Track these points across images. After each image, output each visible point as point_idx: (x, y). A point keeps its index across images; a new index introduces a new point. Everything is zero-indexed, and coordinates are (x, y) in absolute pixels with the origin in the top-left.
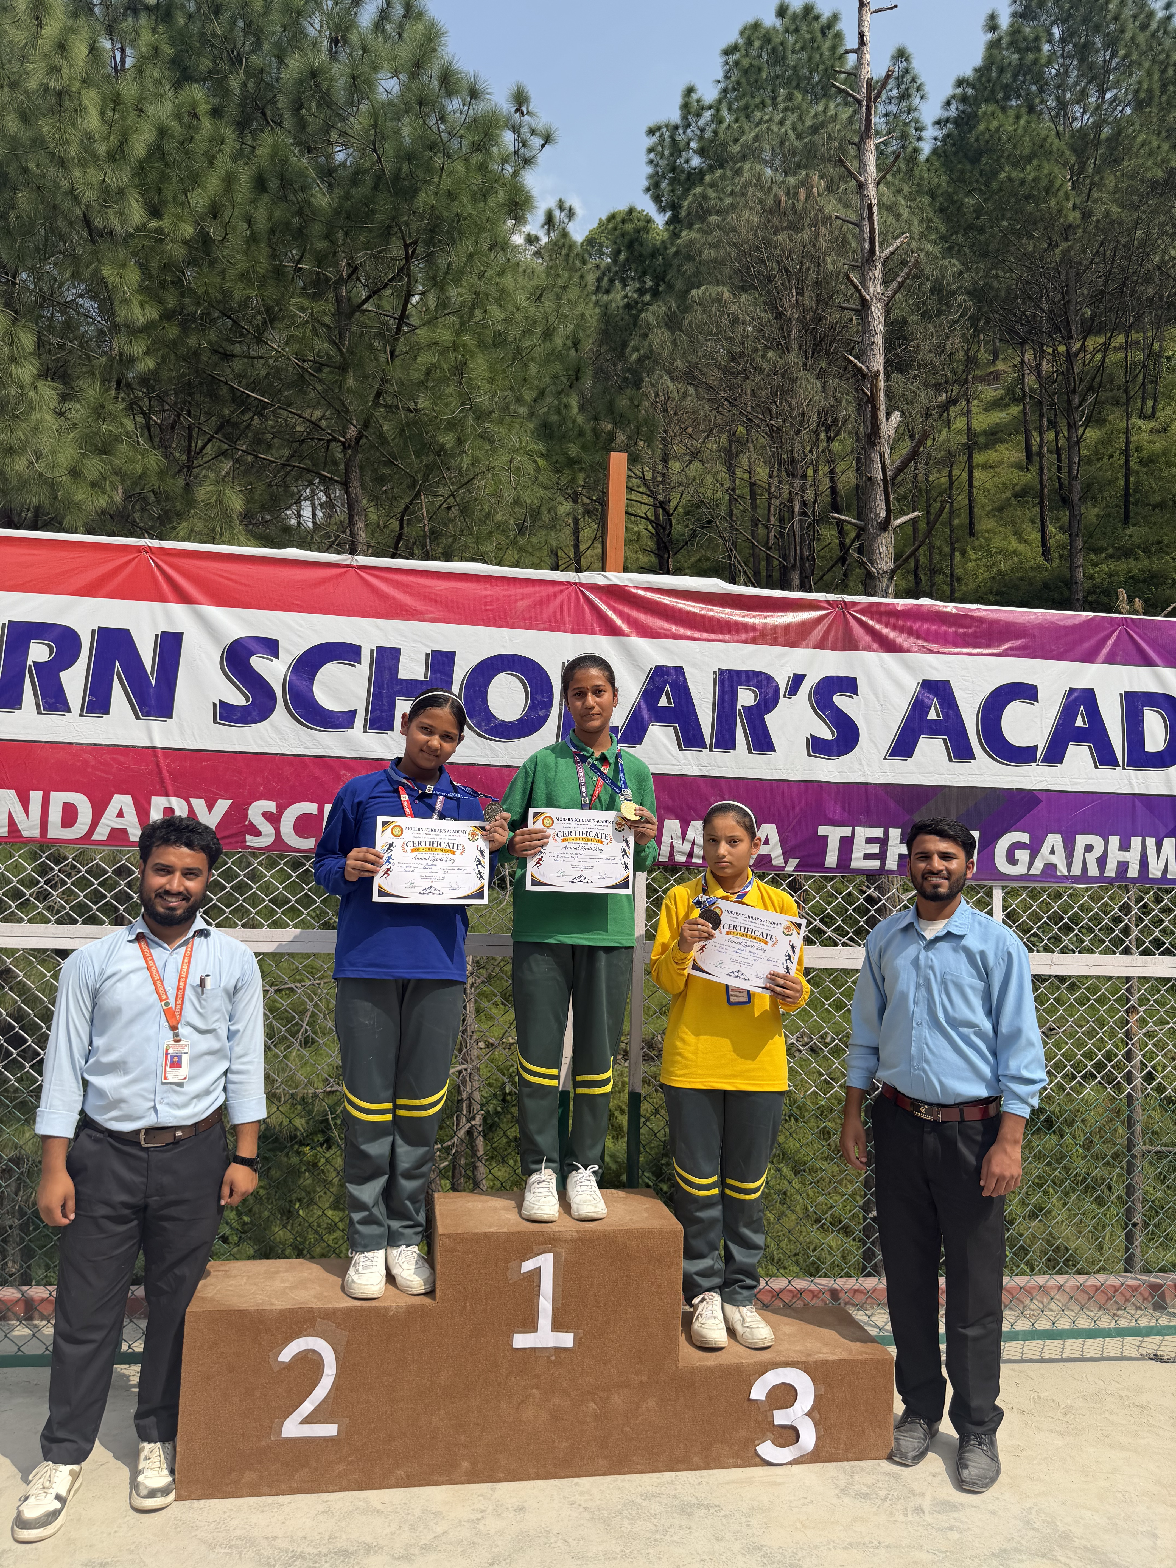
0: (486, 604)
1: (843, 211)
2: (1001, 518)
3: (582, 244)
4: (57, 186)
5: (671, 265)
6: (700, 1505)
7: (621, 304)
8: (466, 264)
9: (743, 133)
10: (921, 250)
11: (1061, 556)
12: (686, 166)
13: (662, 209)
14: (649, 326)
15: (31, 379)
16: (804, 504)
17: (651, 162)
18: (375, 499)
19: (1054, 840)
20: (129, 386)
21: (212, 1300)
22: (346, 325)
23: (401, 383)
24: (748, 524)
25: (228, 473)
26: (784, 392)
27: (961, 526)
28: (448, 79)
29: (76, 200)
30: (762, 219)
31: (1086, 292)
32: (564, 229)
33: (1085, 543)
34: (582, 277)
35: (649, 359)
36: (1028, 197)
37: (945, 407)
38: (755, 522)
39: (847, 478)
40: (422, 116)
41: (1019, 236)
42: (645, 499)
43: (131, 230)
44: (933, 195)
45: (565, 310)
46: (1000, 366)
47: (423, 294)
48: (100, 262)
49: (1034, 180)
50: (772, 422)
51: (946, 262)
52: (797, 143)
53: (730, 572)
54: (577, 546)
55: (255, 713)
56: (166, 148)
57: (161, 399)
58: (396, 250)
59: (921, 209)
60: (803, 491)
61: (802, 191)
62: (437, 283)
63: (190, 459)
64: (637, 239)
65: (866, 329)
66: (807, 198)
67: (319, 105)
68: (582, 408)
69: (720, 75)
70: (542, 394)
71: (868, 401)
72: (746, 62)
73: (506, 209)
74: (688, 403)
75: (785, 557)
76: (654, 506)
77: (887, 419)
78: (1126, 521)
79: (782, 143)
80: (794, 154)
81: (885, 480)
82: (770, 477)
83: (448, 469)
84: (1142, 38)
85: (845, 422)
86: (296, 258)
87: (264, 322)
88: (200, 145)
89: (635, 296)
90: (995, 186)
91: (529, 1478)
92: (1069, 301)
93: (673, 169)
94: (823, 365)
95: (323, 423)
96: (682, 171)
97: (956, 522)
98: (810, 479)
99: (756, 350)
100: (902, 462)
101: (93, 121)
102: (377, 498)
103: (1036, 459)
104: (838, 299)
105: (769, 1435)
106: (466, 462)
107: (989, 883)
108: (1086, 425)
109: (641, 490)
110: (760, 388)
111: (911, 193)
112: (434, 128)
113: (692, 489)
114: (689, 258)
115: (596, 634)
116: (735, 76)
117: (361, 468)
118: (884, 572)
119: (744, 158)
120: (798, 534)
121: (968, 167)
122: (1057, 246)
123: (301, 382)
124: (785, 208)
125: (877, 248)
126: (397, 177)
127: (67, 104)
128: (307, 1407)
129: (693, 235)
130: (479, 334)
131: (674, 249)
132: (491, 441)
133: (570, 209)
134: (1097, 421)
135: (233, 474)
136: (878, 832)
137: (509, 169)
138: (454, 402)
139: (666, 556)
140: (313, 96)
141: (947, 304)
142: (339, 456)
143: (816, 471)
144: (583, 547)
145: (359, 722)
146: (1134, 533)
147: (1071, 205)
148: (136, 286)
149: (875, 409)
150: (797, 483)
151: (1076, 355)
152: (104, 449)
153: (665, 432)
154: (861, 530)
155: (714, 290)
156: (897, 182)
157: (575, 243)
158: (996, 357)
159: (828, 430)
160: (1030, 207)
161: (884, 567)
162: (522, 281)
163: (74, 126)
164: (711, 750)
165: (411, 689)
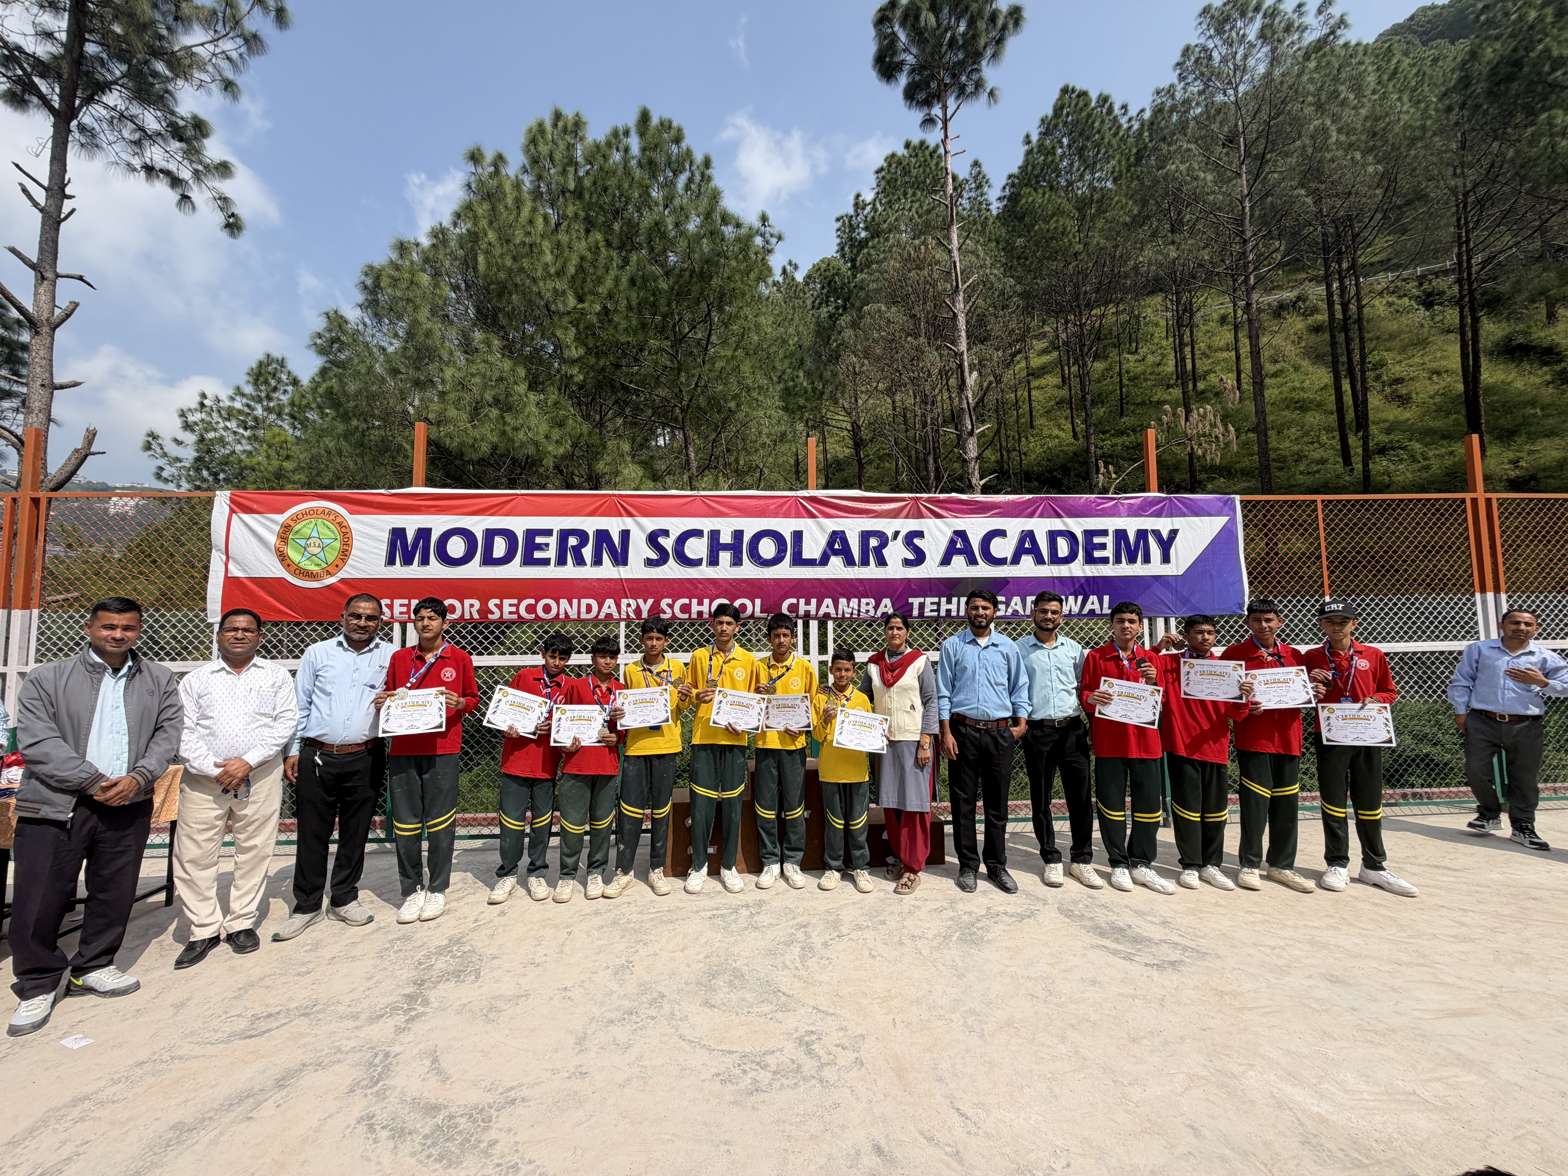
0: (756, 508)
2: (1048, 417)
3: (803, 283)
4: (532, 291)
5: (852, 293)
7: (826, 315)
9: (889, 217)
12: (858, 237)
13: (846, 262)
14: (842, 327)
15: (524, 392)
16: (932, 419)
17: (839, 236)
19: (1016, 599)
20: (570, 391)
22: (679, 346)
24: (903, 431)
26: (918, 359)
27: (1025, 423)
28: (726, 219)
29: (542, 298)
30: (901, 265)
32: (792, 276)
33: (1096, 429)
34: (804, 302)
35: (843, 344)
36: (1052, 238)
38: (907, 430)
40: (712, 238)
41: (1048, 260)
42: (846, 419)
43: (569, 310)
44: (997, 242)
45: (791, 331)
46: (1046, 329)
47: (719, 328)
48: (554, 327)
49: (1055, 228)
51: (1006, 279)
52: (919, 220)
55: (661, 562)
56: (584, 266)
57: (586, 391)
58: (703, 305)
59: (992, 250)
60: (932, 412)
61: (922, 247)
62: (725, 323)
63: (602, 419)
64: (833, 280)
65: (956, 329)
66: (926, 251)
67: (661, 238)
68: (806, 377)
69: (874, 185)
71: (958, 367)
72: (888, 177)
74: (864, 370)
75: (925, 449)
76: (851, 422)
77: (970, 376)
78: (1121, 415)
79: (911, 221)
80: (918, 226)
81: (970, 409)
82: (914, 404)
83: (734, 419)
84: (1114, 142)
86: (652, 313)
88: (601, 263)
89: (834, 311)
90: (1033, 233)
92: (1079, 294)
93: (851, 239)
94: (939, 343)
95: (669, 397)
96: (856, 241)
97: (1022, 421)
99: (902, 337)
100: (979, 399)
101: (548, 258)
102: (699, 433)
103: (1067, 381)
104: (943, 311)
106: (742, 415)
108: (1094, 362)
109: (843, 414)
111: (985, 242)
112: (720, 245)
113: (871, 412)
114: (862, 288)
115: (805, 518)
116: (883, 183)
117: (691, 420)
118: (972, 459)
119: (890, 231)
120: (930, 435)
121: (1017, 223)
122: (1070, 264)
124: (914, 258)
125: (960, 284)
126: (702, 272)
127: (535, 250)
129: (863, 275)
131: (853, 284)
133: (795, 265)
134: (1101, 358)
136: (936, 600)
137: (760, 256)
139: (859, 449)
140: (657, 234)
142: (679, 414)
145: (704, 563)
146: (1127, 421)
147: (1077, 241)
148: (573, 338)
149: (962, 372)
152: (561, 424)
154: (959, 436)
155: (876, 306)
157: (799, 283)
158: (1043, 324)
160: (1053, 244)
161: (972, 456)
163: (538, 260)
164: (859, 567)
165: (726, 547)
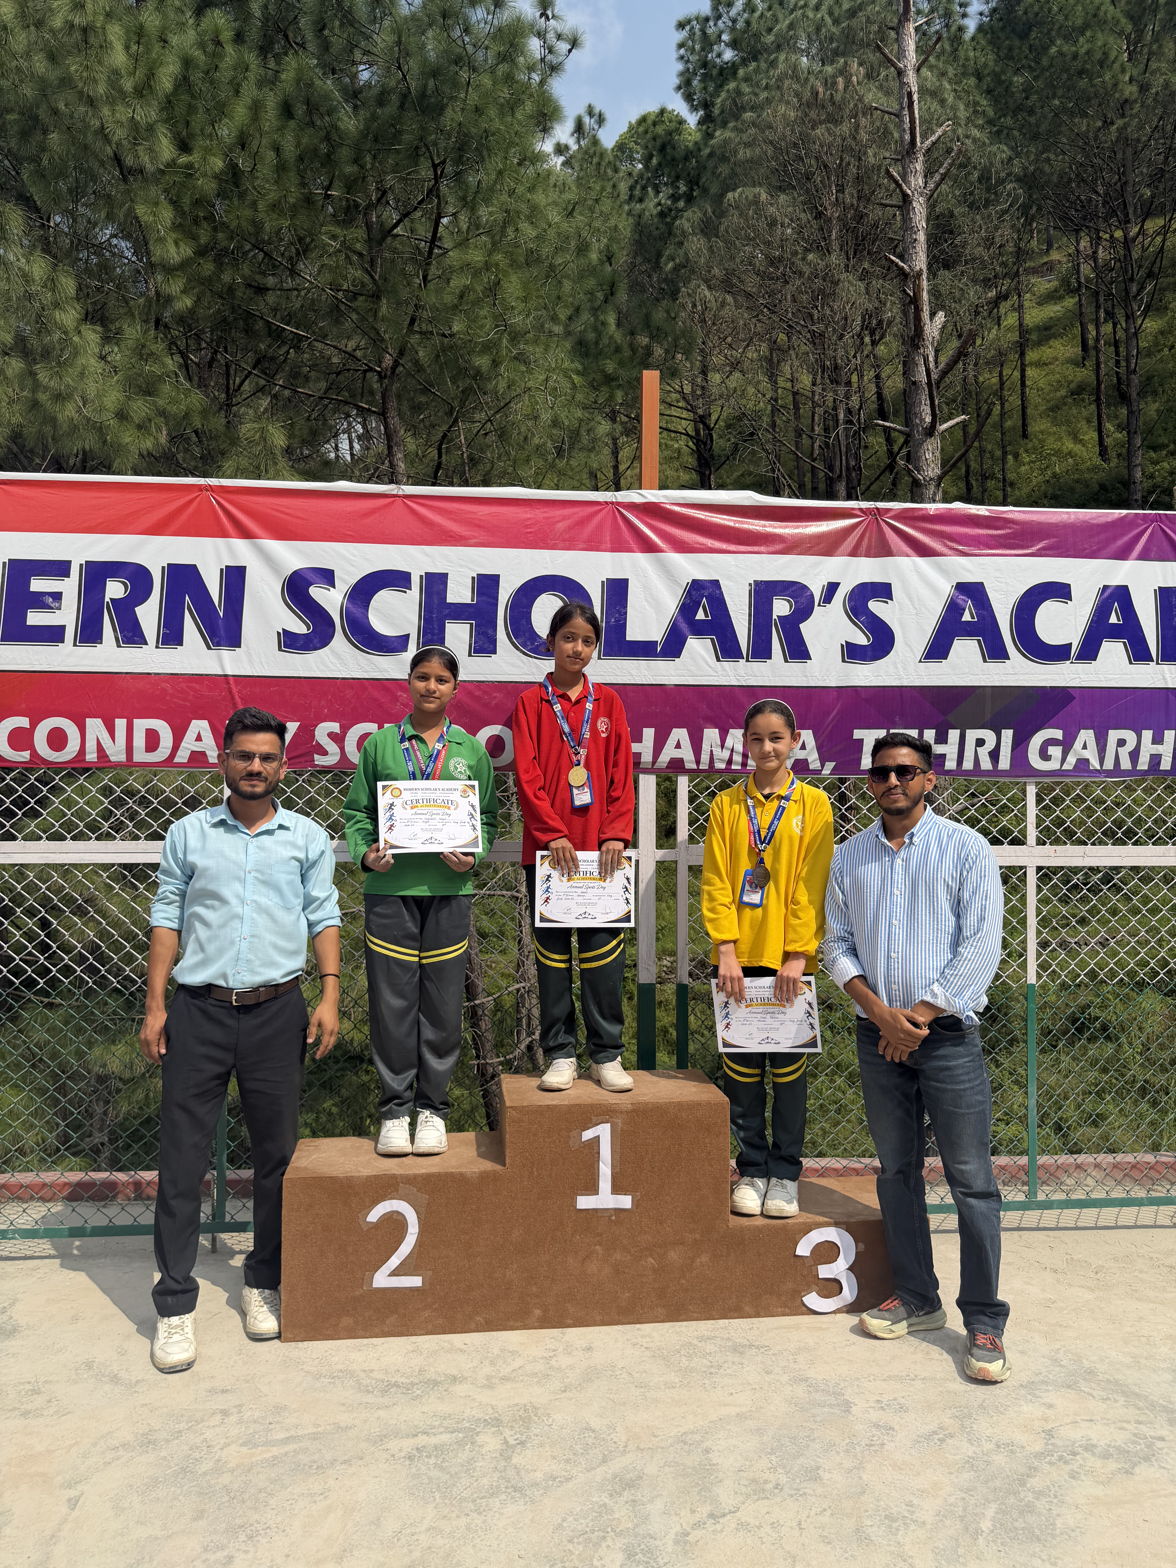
0: (527, 527)
1: (883, 100)
2: (1055, 418)
3: (613, 149)
4: (87, 127)
5: (705, 168)
6: (751, 1346)
7: (655, 212)
8: (495, 182)
9: (777, 21)
10: (967, 137)
11: (1119, 455)
12: (718, 60)
13: (694, 109)
14: (684, 233)
15: (75, 324)
16: (849, 411)
17: (682, 58)
18: (414, 429)
19: (1086, 736)
20: (166, 326)
21: (306, 1168)
22: (377, 252)
23: (434, 308)
24: (791, 434)
25: (266, 410)
26: (825, 296)
27: (1014, 428)
29: (107, 139)
30: (799, 114)
31: (1145, 171)
32: (594, 136)
33: (1144, 440)
34: (614, 186)
35: (685, 267)
36: (1081, 73)
37: (996, 303)
38: (799, 433)
39: (894, 383)
40: (446, 28)
41: (1072, 115)
42: (685, 414)
43: (162, 167)
44: (979, 77)
45: (597, 224)
46: (1055, 256)
47: (454, 215)
48: (132, 201)
49: (1088, 53)
50: (814, 328)
51: (994, 148)
52: (834, 29)
53: (774, 485)
54: (616, 467)
55: (316, 641)
56: (192, 78)
57: (198, 337)
58: (425, 172)
59: (968, 92)
60: (848, 398)
61: (840, 80)
62: (468, 203)
63: (229, 397)
64: (669, 142)
65: (907, 225)
66: (846, 87)
67: (342, 25)
68: (619, 325)
70: (577, 310)
71: (911, 302)
73: (533, 121)
74: (726, 312)
75: (831, 468)
76: (694, 421)
77: (931, 320)
79: (818, 30)
80: (831, 40)
81: (929, 384)
82: (814, 384)
83: (485, 393)
85: (890, 323)
86: (325, 184)
87: (298, 253)
88: (225, 74)
89: (669, 202)
90: (1045, 62)
91: (595, 1324)
92: (1125, 183)
93: (705, 64)
94: (866, 265)
95: (359, 354)
96: (715, 67)
97: (1008, 424)
98: (856, 385)
99: (796, 253)
100: (947, 364)
101: (119, 57)
102: (415, 427)
103: (1093, 353)
104: (880, 194)
105: (814, 1287)
106: (502, 385)
107: (1023, 780)
108: (1145, 314)
109: (680, 404)
110: (801, 292)
111: (956, 75)
112: (460, 43)
113: (732, 401)
114: (724, 159)
115: (634, 552)
117: (399, 397)
118: (931, 479)
119: (779, 48)
120: (843, 443)
121: (1017, 43)
122: (1112, 123)
123: (336, 312)
124: (823, 100)
125: (918, 139)
126: (423, 95)
127: (92, 40)
128: (395, 1261)
129: (728, 134)
130: (512, 254)
131: (707, 151)
132: (526, 363)
133: (600, 115)
134: (1158, 310)
135: (272, 410)
137: (536, 78)
138: (489, 324)
139: (707, 472)
140: (336, 16)
141: (996, 193)
142: (376, 386)
143: (861, 377)
144: (622, 468)
147: (1127, 78)
148: (169, 223)
149: (918, 310)
150: (842, 390)
151: (1134, 239)
152: (149, 390)
153: (704, 343)
154: (908, 437)
155: (750, 192)
156: (941, 65)
157: (606, 150)
158: (1050, 246)
159: (872, 333)
160: (1083, 83)
161: (931, 474)
162: (553, 195)
163: (99, 62)
164: (747, 661)
165: (459, 612)
